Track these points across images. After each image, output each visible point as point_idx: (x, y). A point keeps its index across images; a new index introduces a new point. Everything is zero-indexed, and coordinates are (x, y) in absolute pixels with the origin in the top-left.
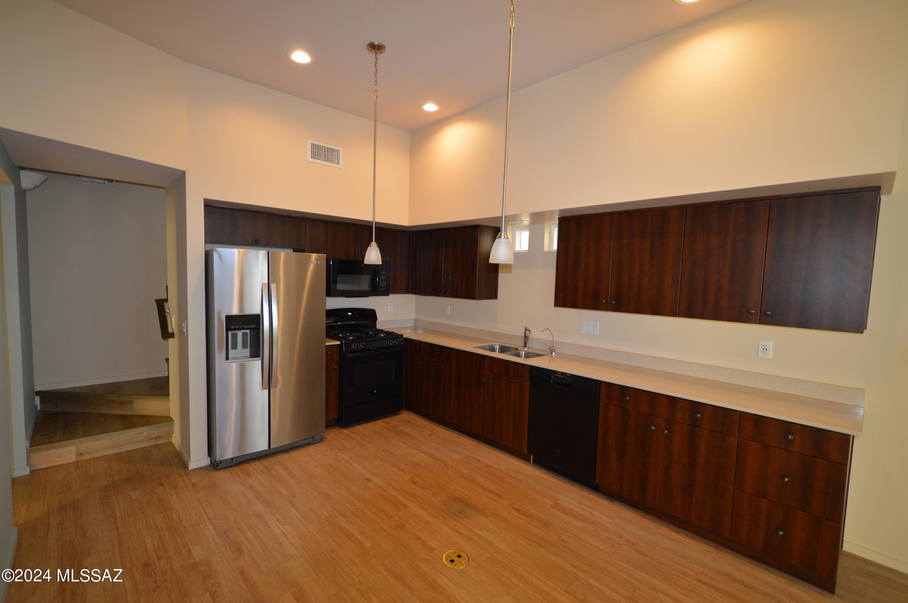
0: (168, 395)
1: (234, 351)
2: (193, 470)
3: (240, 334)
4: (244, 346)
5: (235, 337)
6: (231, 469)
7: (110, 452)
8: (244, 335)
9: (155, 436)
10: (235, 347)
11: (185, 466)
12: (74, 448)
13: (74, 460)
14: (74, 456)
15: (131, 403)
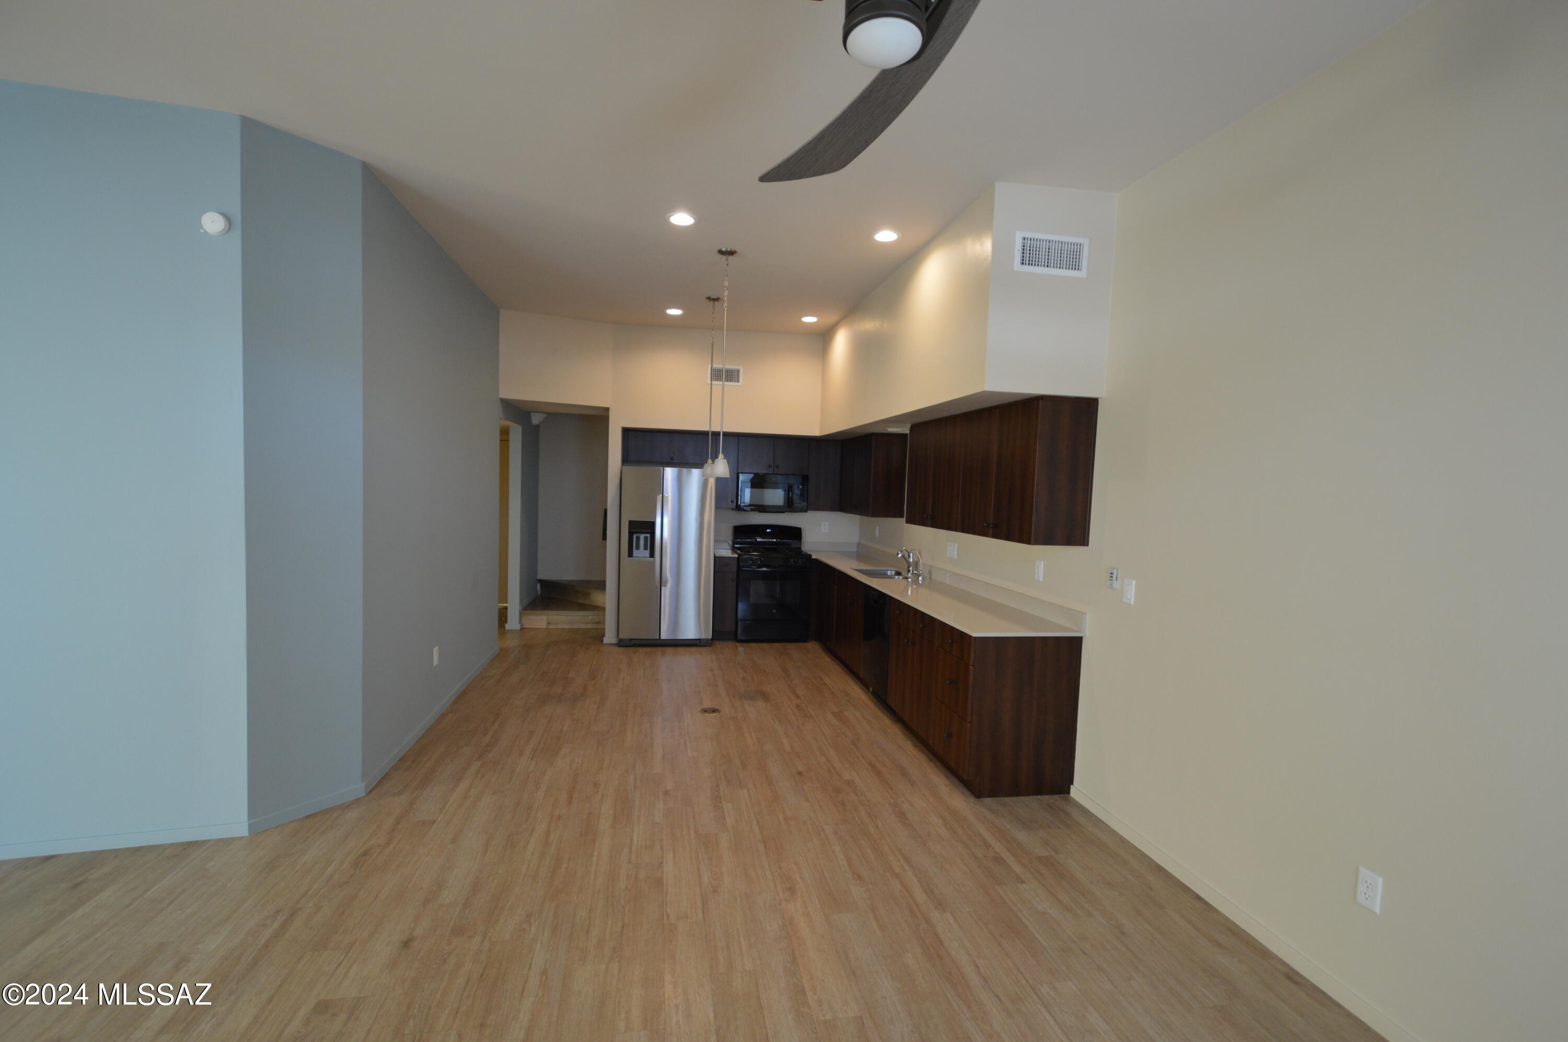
0: (605, 590)
1: (637, 551)
2: (606, 644)
3: (642, 537)
4: (646, 548)
5: (638, 538)
6: (628, 649)
7: (567, 627)
8: (646, 538)
9: (597, 621)
10: (638, 548)
11: (602, 641)
12: (545, 617)
13: (545, 627)
14: (545, 624)
15: (589, 594)
